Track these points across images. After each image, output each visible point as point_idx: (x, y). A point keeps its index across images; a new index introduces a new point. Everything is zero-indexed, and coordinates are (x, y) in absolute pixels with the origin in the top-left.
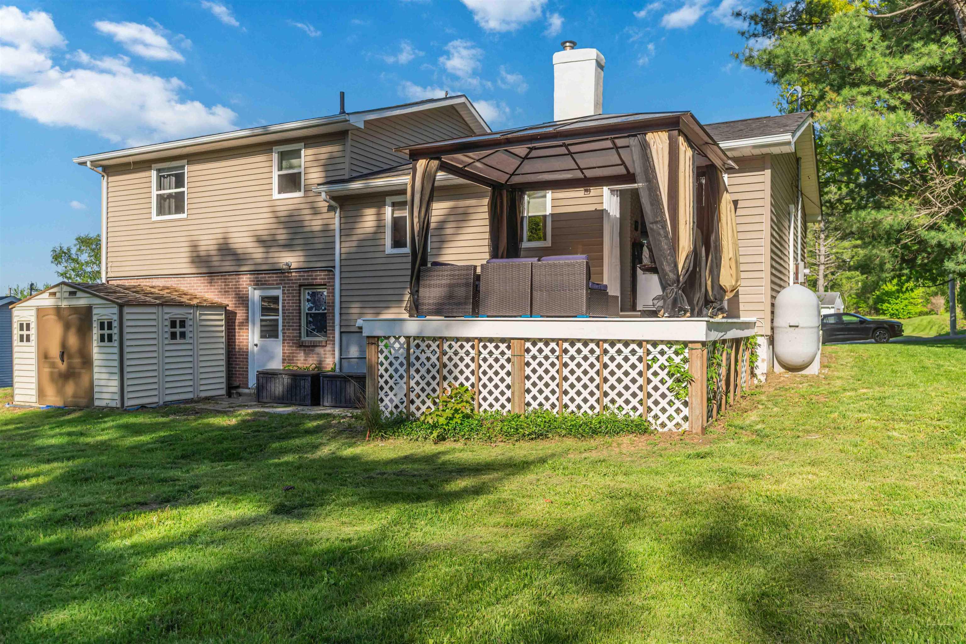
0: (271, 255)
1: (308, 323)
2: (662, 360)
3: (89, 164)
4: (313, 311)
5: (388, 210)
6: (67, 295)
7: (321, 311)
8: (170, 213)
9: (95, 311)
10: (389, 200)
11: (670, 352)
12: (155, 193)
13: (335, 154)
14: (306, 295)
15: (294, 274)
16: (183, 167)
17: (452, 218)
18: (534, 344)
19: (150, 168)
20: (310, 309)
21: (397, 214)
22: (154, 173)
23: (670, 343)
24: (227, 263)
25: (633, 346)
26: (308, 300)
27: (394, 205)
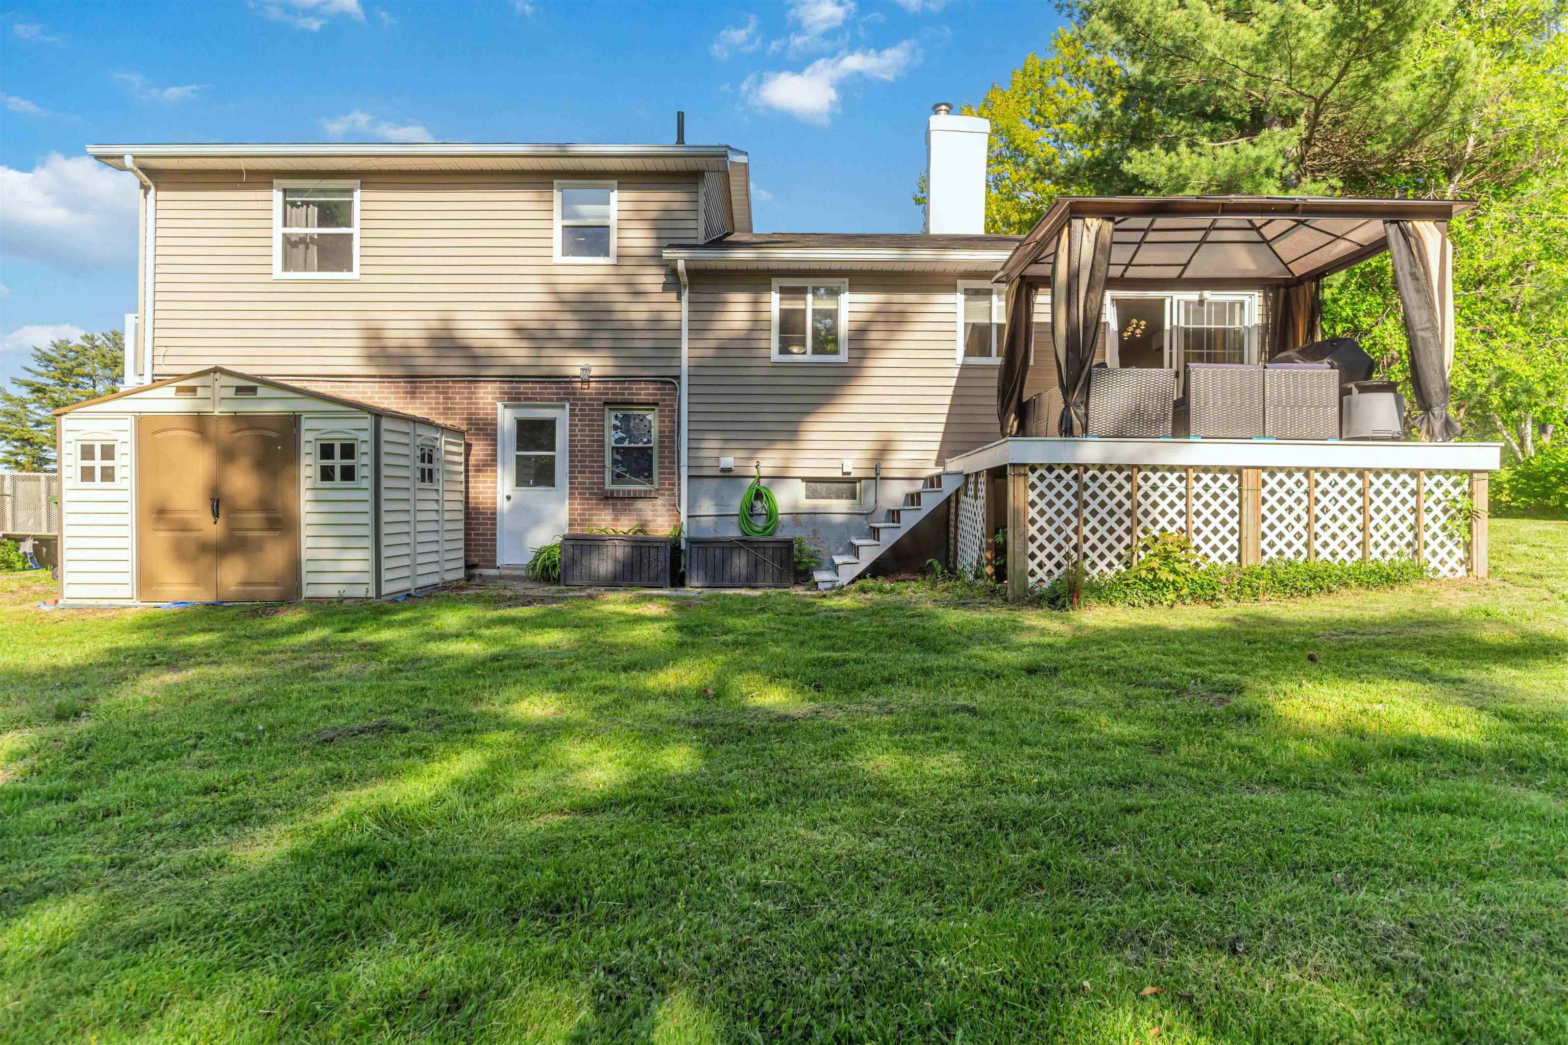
0: (545, 352)
1: (615, 462)
2: (1438, 493)
3: (128, 162)
4: (626, 444)
5: (775, 297)
6: (231, 393)
7: (640, 445)
8: (306, 269)
9: (305, 424)
10: (776, 282)
11: (1447, 484)
12: (278, 230)
13: (675, 206)
14: (611, 419)
15: (593, 385)
16: (350, 191)
17: (881, 318)
18: (1272, 474)
19: (270, 186)
20: (620, 440)
21: (790, 305)
22: (277, 196)
23: (1447, 473)
24: (452, 362)
25: (1404, 477)
26: (615, 428)
27: (783, 290)
